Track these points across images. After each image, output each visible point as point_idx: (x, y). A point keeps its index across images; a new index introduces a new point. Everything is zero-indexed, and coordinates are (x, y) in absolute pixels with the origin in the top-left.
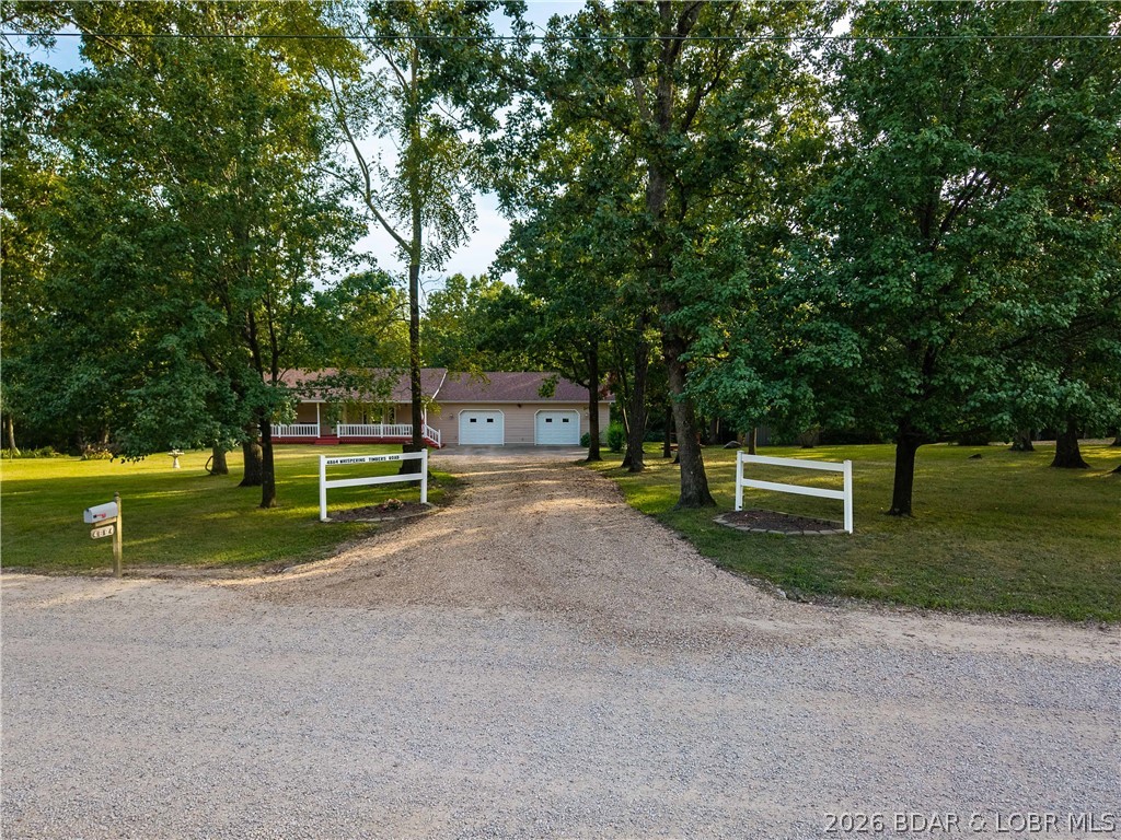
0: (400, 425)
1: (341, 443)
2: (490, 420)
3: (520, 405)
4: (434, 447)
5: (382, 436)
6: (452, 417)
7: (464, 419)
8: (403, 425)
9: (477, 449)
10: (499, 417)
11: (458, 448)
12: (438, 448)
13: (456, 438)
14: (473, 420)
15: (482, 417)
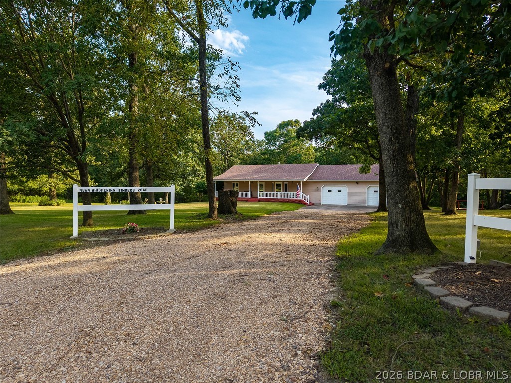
0: (290, 193)
1: (259, 201)
2: (340, 191)
3: (357, 182)
4: (306, 205)
5: (279, 198)
6: (318, 189)
7: (324, 190)
8: (291, 193)
9: (329, 207)
10: (345, 189)
11: (320, 206)
12: (308, 205)
13: (320, 200)
14: (330, 191)
15: (335, 189)
